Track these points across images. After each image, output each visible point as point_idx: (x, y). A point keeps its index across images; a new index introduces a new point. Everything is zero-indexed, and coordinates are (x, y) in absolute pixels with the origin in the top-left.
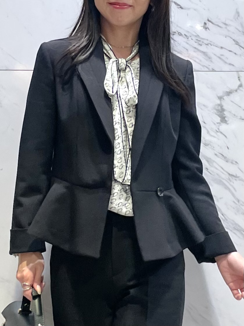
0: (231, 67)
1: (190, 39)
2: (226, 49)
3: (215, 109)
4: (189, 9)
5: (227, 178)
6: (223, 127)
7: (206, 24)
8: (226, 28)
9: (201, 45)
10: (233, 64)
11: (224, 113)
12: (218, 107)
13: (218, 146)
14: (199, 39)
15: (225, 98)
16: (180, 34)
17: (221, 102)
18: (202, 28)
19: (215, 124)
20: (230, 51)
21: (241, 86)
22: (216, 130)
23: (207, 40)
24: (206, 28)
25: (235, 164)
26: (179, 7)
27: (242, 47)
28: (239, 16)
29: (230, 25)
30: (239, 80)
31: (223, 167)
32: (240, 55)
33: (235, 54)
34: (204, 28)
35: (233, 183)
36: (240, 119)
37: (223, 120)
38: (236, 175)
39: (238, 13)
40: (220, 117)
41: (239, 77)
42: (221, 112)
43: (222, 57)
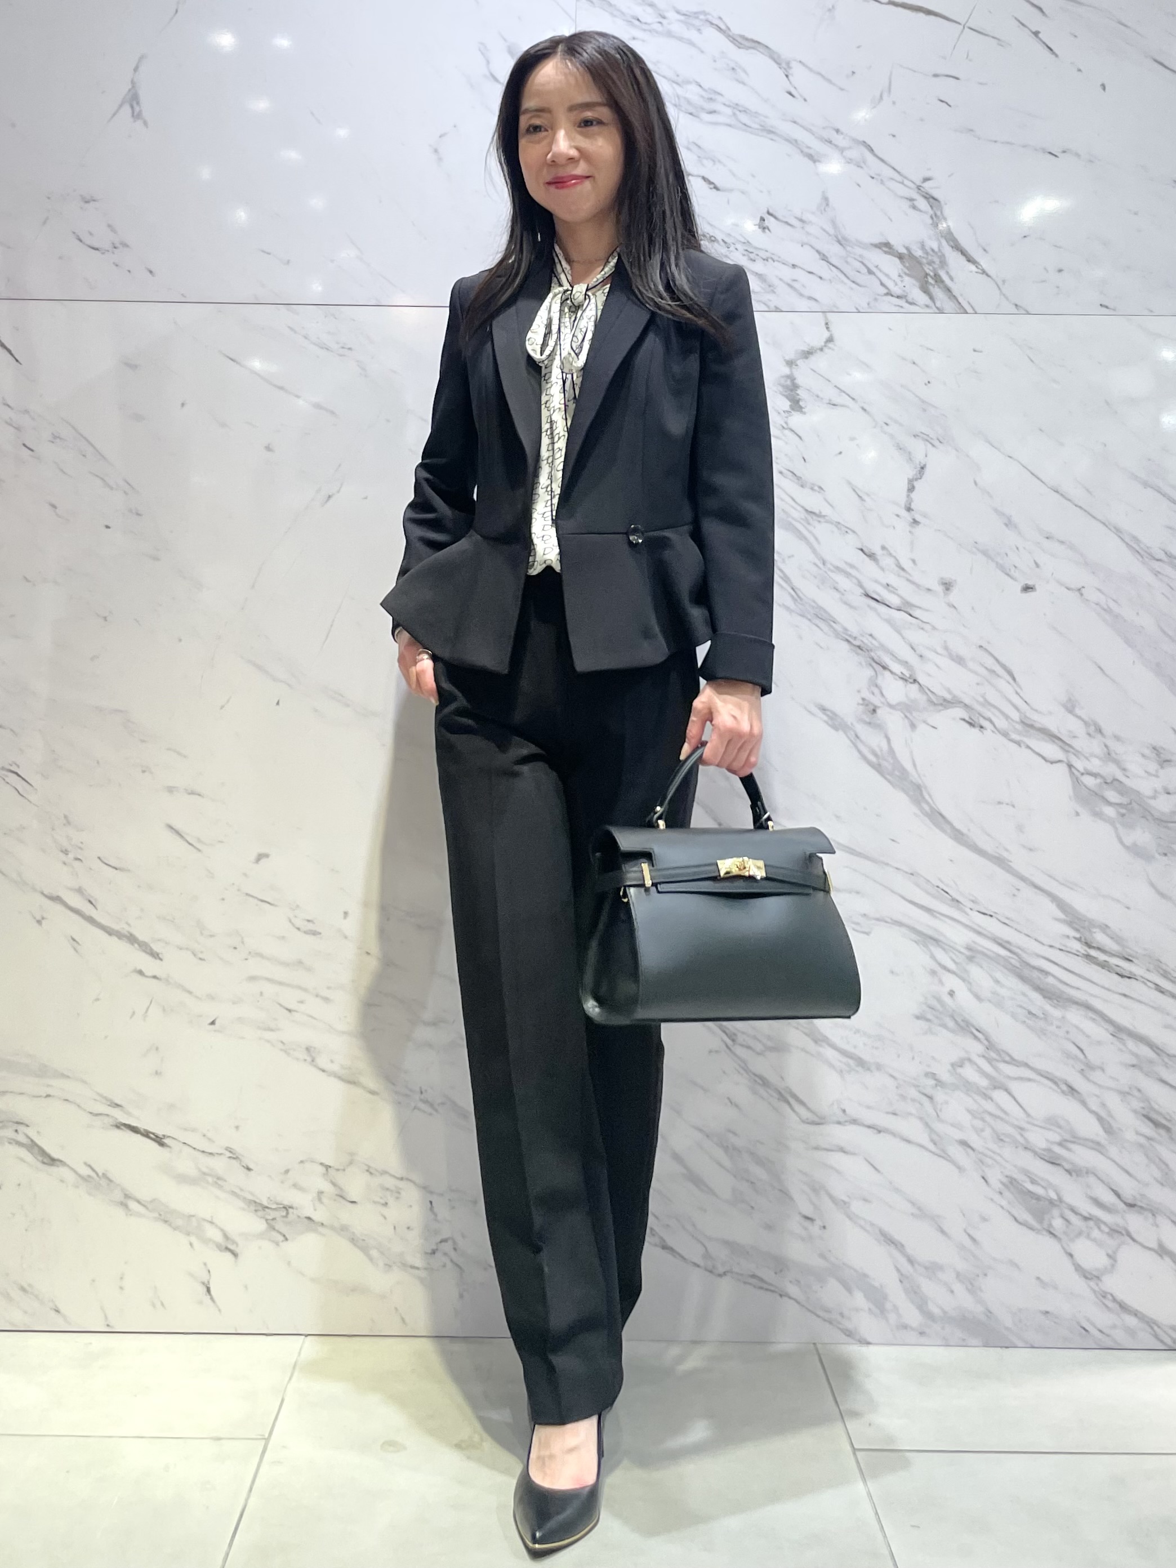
0: (812, 304)
1: (732, 248)
2: (802, 268)
3: (780, 384)
4: (731, 190)
5: (803, 517)
6: (796, 420)
7: (764, 220)
8: (803, 228)
9: (755, 261)
10: (817, 297)
11: (799, 392)
12: (786, 381)
13: (786, 455)
14: (750, 250)
15: (799, 362)
16: (713, 239)
17: (792, 373)
18: (757, 227)
19: (779, 413)
20: (810, 273)
21: (830, 340)
22: (781, 425)
23: (767, 251)
24: (764, 228)
25: (819, 492)
26: (712, 186)
27: (833, 266)
28: (827, 205)
29: (810, 222)
30: (827, 328)
31: (795, 497)
32: (830, 280)
33: (821, 278)
34: (759, 228)
35: (815, 527)
36: (830, 404)
37: (796, 405)
38: (820, 512)
39: (826, 199)
40: (790, 400)
41: (827, 324)
42: (792, 390)
43: (795, 284)
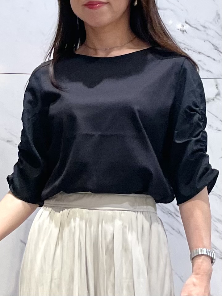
0: (210, 73)
2: (204, 54)
4: (165, 9)
7: (184, 27)
8: (205, 31)
10: (211, 70)
20: (208, 56)
21: (218, 94)
23: (184, 44)
24: (183, 31)
28: (219, 18)
29: (209, 28)
30: (217, 88)
32: (219, 61)
33: (214, 59)
34: (181, 31)
36: (217, 130)
39: (218, 15)
41: (217, 85)
